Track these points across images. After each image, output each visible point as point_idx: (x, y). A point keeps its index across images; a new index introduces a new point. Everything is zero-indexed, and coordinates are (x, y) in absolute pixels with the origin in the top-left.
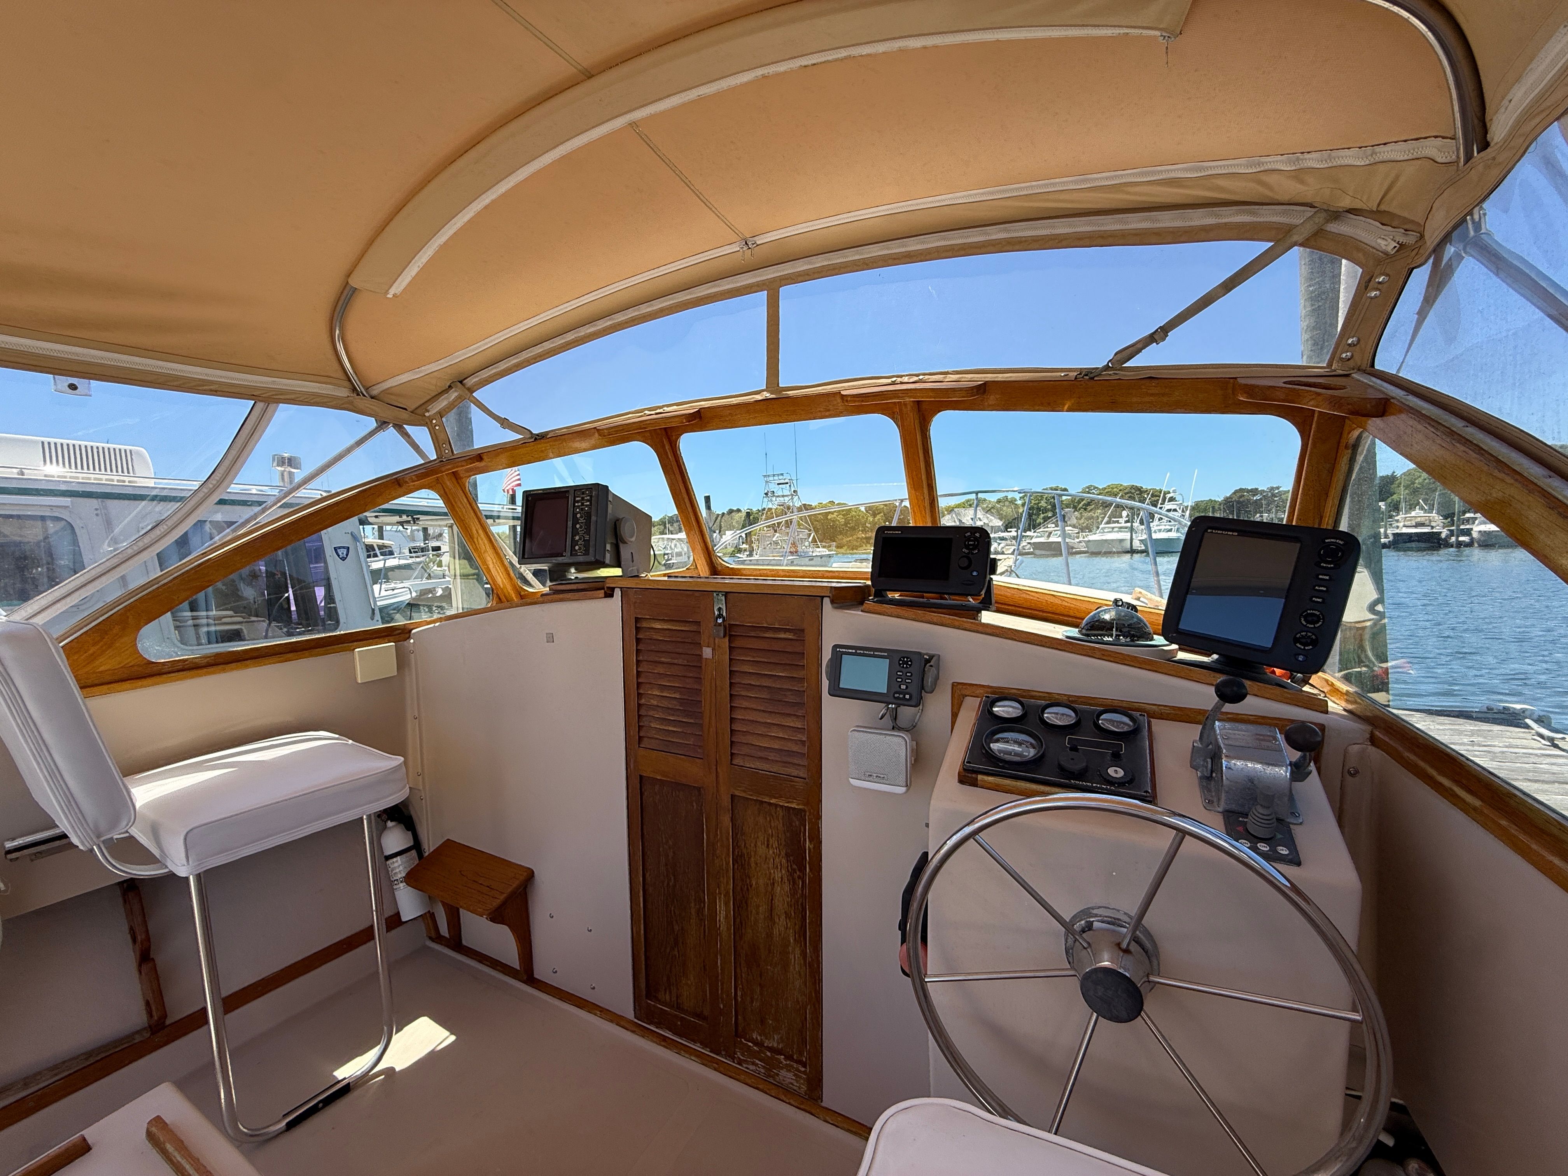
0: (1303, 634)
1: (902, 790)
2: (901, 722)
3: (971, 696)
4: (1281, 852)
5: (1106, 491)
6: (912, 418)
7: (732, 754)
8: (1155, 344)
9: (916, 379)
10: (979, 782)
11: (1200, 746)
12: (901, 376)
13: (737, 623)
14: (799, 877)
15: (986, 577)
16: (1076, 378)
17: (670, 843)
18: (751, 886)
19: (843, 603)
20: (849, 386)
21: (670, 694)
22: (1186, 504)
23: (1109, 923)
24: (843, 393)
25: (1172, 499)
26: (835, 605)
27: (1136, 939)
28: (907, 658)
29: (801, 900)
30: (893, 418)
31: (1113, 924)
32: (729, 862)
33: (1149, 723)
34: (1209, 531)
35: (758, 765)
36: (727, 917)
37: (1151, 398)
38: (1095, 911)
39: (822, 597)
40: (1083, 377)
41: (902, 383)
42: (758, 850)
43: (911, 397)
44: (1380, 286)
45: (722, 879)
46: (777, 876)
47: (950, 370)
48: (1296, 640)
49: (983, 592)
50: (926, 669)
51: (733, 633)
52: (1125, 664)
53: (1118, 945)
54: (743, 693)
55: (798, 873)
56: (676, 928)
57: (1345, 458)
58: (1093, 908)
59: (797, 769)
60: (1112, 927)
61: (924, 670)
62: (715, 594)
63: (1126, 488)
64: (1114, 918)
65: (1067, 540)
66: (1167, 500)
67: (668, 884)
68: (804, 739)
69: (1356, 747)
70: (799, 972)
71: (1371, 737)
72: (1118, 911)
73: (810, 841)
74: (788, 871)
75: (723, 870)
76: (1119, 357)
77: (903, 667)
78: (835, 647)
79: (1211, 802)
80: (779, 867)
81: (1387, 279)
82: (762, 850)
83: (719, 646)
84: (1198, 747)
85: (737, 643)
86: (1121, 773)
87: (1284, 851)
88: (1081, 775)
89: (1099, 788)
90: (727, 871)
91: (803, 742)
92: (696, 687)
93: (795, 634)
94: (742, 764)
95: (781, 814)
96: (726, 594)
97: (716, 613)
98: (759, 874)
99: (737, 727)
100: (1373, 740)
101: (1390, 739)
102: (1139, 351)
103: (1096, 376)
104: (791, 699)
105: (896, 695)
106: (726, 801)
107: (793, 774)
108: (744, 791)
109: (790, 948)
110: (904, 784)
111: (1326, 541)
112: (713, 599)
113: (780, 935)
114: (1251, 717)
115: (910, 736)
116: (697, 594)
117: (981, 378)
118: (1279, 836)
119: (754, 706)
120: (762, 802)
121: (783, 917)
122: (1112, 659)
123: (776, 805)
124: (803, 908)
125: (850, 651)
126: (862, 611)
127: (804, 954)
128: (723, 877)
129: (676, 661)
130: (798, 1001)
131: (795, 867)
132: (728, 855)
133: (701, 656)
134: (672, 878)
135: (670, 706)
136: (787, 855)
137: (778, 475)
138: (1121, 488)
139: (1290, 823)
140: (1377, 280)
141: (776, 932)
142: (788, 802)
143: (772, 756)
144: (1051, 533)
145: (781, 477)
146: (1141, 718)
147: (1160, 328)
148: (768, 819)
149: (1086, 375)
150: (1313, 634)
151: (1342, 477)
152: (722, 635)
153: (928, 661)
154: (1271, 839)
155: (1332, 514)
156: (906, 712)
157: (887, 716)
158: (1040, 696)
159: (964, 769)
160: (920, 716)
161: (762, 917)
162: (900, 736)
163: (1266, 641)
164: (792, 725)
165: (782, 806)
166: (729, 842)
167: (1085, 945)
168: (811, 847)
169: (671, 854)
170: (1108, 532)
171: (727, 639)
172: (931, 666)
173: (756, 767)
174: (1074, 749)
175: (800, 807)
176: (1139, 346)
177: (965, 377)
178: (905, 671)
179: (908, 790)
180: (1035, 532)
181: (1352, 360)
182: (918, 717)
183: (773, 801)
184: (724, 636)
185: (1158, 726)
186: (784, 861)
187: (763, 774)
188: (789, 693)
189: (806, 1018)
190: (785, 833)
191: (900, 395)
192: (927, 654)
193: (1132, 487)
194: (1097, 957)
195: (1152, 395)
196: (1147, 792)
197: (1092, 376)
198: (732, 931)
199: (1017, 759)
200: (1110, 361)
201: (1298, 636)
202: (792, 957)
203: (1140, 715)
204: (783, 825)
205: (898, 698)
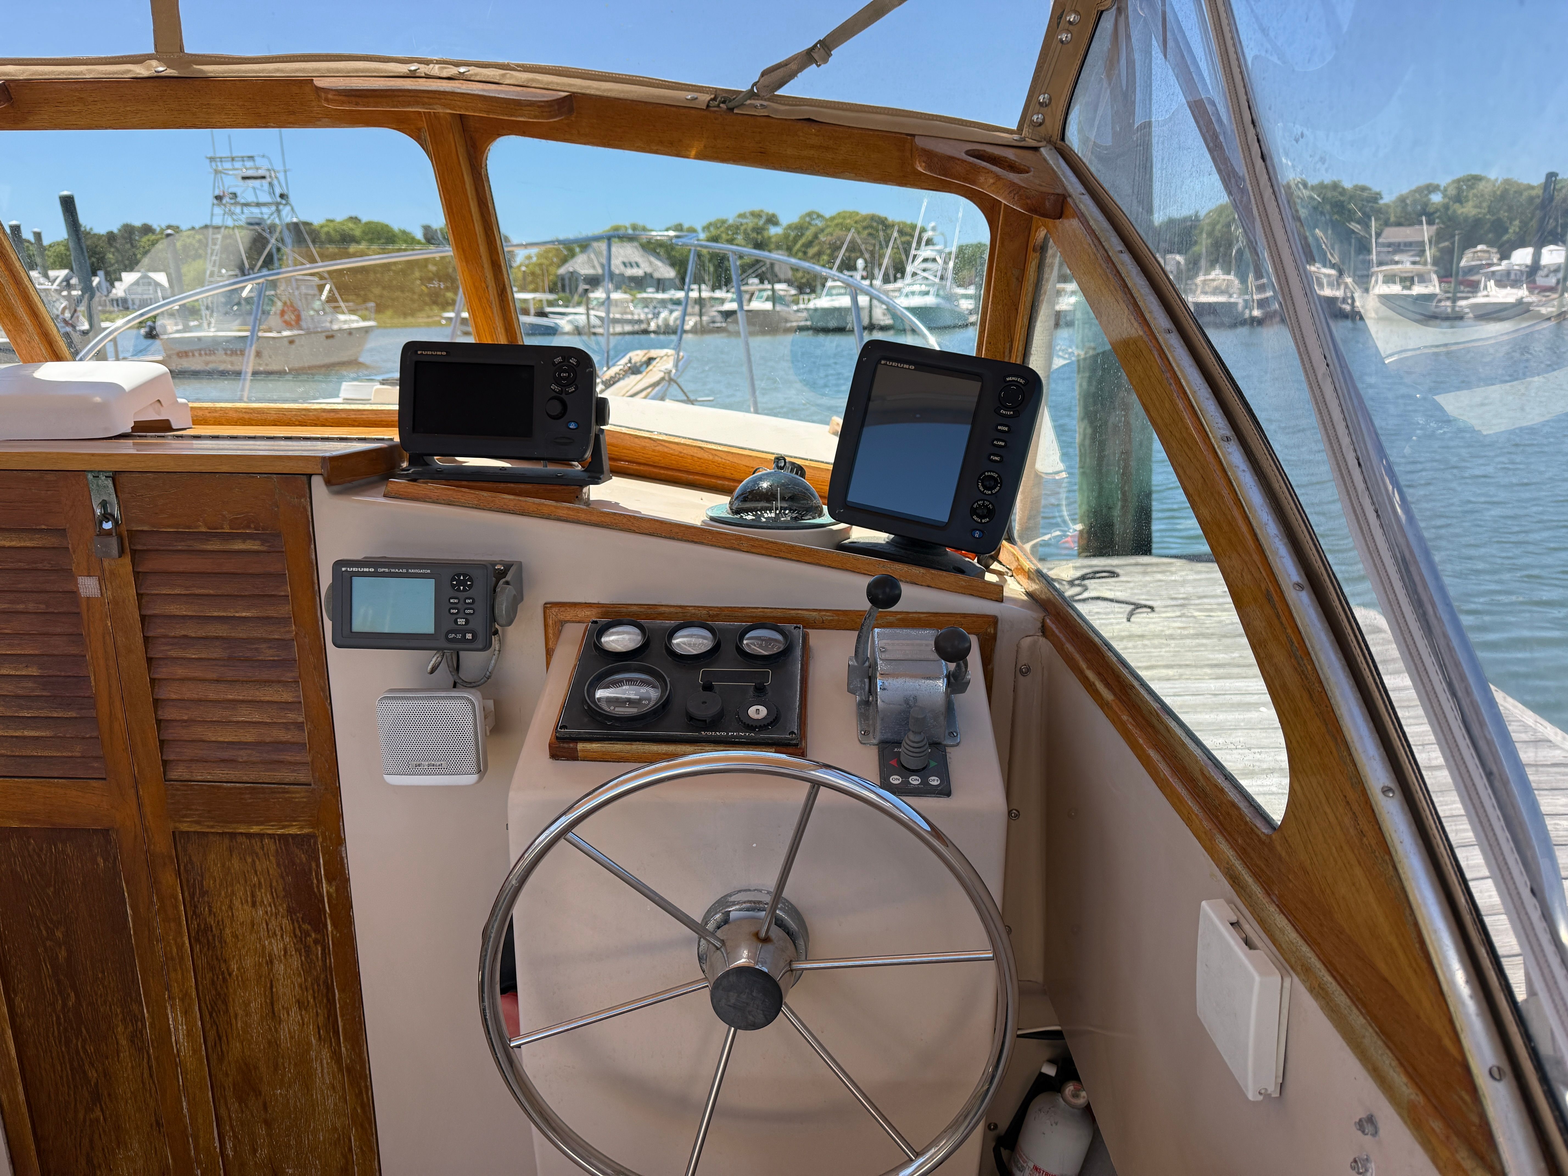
0: (981, 503)
1: (472, 779)
2: (465, 674)
3: (573, 622)
4: (932, 783)
5: (836, 222)
6: (455, 143)
7: (165, 763)
8: (814, 65)
9: (452, 71)
10: (580, 754)
11: (856, 664)
12: (427, 62)
13: (146, 528)
14: (316, 942)
15: (590, 431)
16: (708, 106)
17: (59, 934)
18: (230, 975)
19: (350, 482)
20: (328, 70)
21: (15, 669)
22: (947, 250)
23: (748, 910)
24: (318, 83)
25: (929, 242)
26: (335, 488)
27: (779, 922)
28: (465, 575)
29: (323, 976)
30: (418, 139)
31: (753, 909)
32: (183, 943)
33: (805, 638)
34: (883, 362)
35: (220, 773)
36: (189, 1034)
37: (812, 152)
38: (732, 899)
39: (310, 476)
40: (718, 106)
41: (428, 77)
42: (236, 913)
43: (445, 106)
44: (1071, 28)
45: (173, 975)
46: (276, 947)
47: (513, 61)
48: (973, 511)
49: (588, 454)
50: (498, 590)
51: (139, 547)
52: (780, 557)
53: (757, 935)
54: (173, 653)
55: (313, 935)
56: (92, 1074)
57: (1034, 263)
58: (730, 895)
59: (293, 771)
60: (751, 913)
61: (495, 591)
62: (90, 476)
63: (864, 218)
64: (754, 902)
65: (778, 308)
66: (923, 243)
67: (64, 1005)
68: (301, 719)
69: (1029, 639)
70: (333, 1085)
71: (1043, 626)
72: (760, 891)
73: (329, 881)
74: (296, 936)
75: (172, 959)
76: (767, 79)
77: (459, 590)
78: (338, 564)
79: (866, 733)
80: (279, 933)
81: (1078, 18)
82: (243, 912)
83: (112, 573)
84: (853, 666)
85: (149, 565)
86: (763, 711)
87: (934, 781)
88: (714, 723)
89: (736, 737)
90: (182, 958)
91: (299, 726)
92: (74, 650)
93: (264, 542)
94: (188, 777)
95: (273, 848)
96: (115, 476)
97: (98, 512)
98: (243, 952)
99: (168, 713)
100: (1044, 630)
101: (1057, 628)
102: (792, 75)
103: (737, 107)
104: (268, 653)
105: (451, 636)
106: (162, 845)
107: (287, 780)
108: (198, 823)
109: (313, 1054)
110: (475, 769)
111: (1008, 379)
112: (87, 485)
113: (292, 1038)
114: (922, 616)
115: (479, 694)
116: (50, 477)
117: (564, 84)
118: (933, 764)
119: (198, 674)
120: (233, 835)
121: (295, 1009)
122: (764, 552)
123: (261, 836)
124: (328, 988)
125: (366, 570)
126: (385, 496)
127: (336, 1055)
128: (175, 970)
129: (21, 607)
130: (336, 1129)
131: (306, 927)
132: (179, 933)
133: (74, 593)
134: (73, 994)
135: (20, 692)
136: (290, 911)
137: (243, 159)
138: (857, 218)
139: (946, 746)
140: (1068, 18)
141: (284, 1034)
142: (284, 827)
143: (243, 755)
144: (752, 294)
145: (249, 164)
146: (796, 632)
147: (819, 42)
148: (249, 860)
149: (724, 102)
150: (991, 503)
151: (1030, 289)
152: (115, 551)
153: (502, 574)
154: (924, 769)
155: (1022, 337)
156: (472, 660)
157: (443, 666)
158: (670, 613)
159: (557, 738)
160: (497, 661)
161: (256, 1018)
162: (463, 698)
163: (941, 513)
164: (276, 698)
165: (271, 836)
166: (178, 912)
167: (718, 944)
168: (332, 890)
169: (63, 954)
170: (838, 295)
171: (127, 560)
172: (507, 583)
173: (216, 778)
174: (708, 687)
175: (306, 831)
176: (793, 66)
177: (538, 81)
178: (462, 595)
179: (481, 779)
180: (728, 291)
181: (1043, 127)
182: (493, 662)
183: (255, 829)
184: (122, 552)
185: (816, 638)
186: (285, 922)
187: (231, 788)
188: (264, 646)
189: (350, 1149)
190: (283, 877)
191: (426, 100)
192: (501, 562)
193: (873, 218)
194: (732, 954)
195: (812, 147)
196: (793, 733)
197: (731, 105)
198: (204, 1053)
199: (633, 711)
200: (755, 84)
201: (975, 506)
202: (316, 1065)
203: (795, 628)
204: (278, 865)
205: (454, 640)
